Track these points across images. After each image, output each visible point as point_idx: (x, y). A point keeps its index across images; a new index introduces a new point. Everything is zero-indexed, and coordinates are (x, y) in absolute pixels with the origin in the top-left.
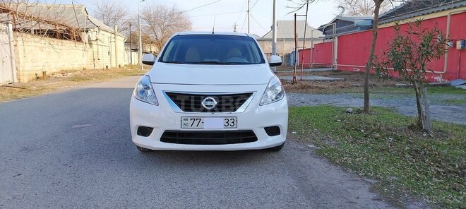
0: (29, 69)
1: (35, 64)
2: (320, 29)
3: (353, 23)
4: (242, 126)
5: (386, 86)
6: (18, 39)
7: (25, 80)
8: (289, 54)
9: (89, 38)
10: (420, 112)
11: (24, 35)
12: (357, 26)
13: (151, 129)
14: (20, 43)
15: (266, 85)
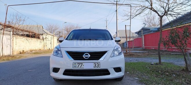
0: (17, 49)
1: (20, 48)
2: (136, 33)
3: (150, 29)
4: (102, 67)
5: (167, 54)
6: (14, 37)
7: (15, 53)
8: (124, 43)
9: (43, 37)
10: (186, 63)
11: (17, 36)
12: (152, 31)
13: (59, 69)
14: (15, 39)
15: (114, 48)
